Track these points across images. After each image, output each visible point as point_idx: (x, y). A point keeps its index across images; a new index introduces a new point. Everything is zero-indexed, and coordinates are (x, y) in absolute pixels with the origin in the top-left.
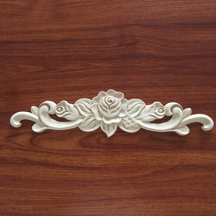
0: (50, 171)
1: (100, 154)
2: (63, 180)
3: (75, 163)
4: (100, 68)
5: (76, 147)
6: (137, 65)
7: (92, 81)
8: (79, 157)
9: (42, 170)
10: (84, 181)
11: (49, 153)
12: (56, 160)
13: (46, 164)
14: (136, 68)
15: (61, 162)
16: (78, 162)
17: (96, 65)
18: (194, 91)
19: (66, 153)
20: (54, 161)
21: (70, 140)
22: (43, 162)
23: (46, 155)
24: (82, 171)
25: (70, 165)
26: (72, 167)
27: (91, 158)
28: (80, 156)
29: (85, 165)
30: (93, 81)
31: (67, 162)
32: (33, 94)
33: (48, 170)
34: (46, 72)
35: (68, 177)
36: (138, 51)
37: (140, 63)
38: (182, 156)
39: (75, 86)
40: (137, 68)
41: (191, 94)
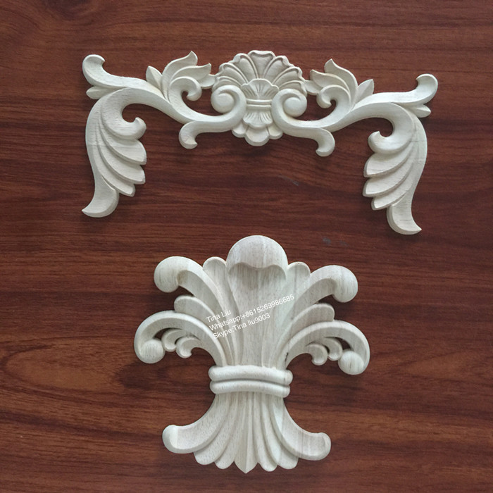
0: (44, 436)
1: (164, 405)
2: (75, 459)
3: (104, 422)
4: (178, 204)
5: (109, 385)
6: (266, 203)
7: (159, 232)
8: (115, 409)
9: (25, 433)
10: (122, 464)
11: (44, 394)
12: (61, 412)
13: (35, 421)
14: (263, 211)
15: (71, 418)
16: (111, 419)
17: (170, 195)
18: (390, 275)
19: (83, 397)
20: (55, 414)
21: (95, 368)
22: (29, 416)
23: (37, 399)
24: (120, 442)
25: (92, 425)
26: (95, 431)
27: (143, 413)
28: (116, 406)
29: (129, 429)
30: (161, 234)
31: (85, 418)
32: (13, 252)
33: (40, 434)
34: (48, 203)
35: (85, 454)
36: (272, 171)
37: (273, 200)
38: (349, 422)
39: (117, 242)
40: (267, 212)
41: (382, 283)
